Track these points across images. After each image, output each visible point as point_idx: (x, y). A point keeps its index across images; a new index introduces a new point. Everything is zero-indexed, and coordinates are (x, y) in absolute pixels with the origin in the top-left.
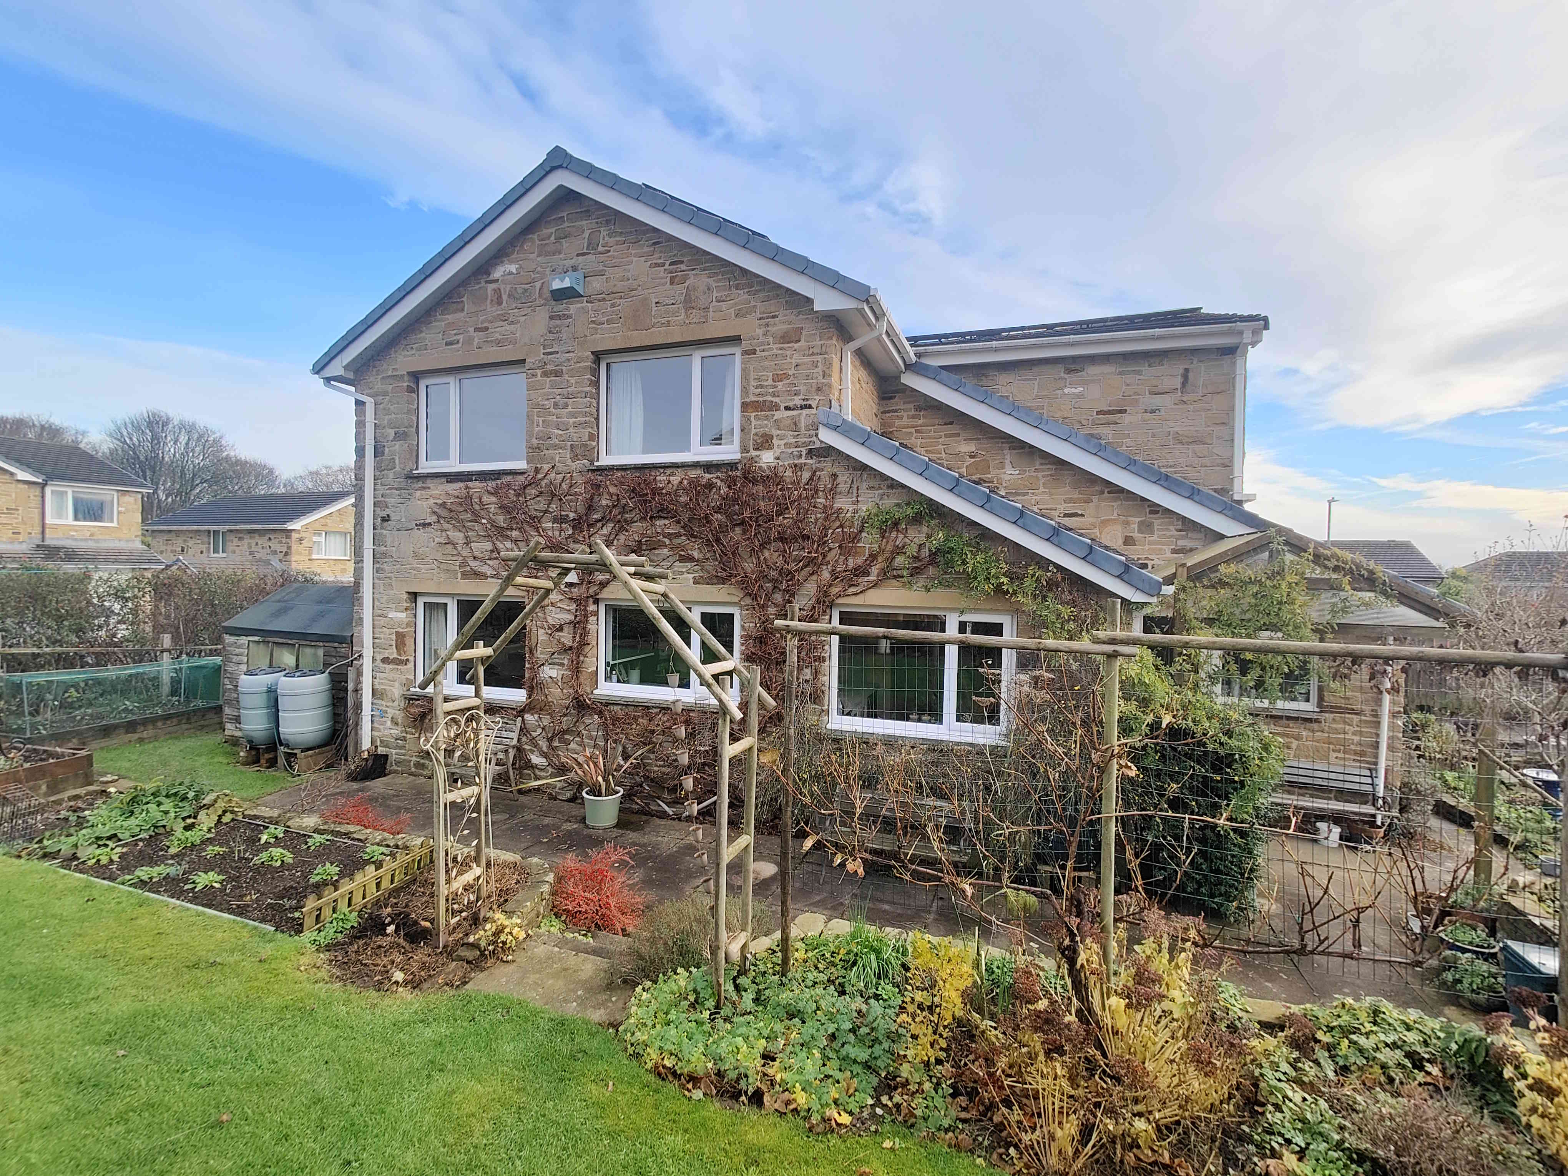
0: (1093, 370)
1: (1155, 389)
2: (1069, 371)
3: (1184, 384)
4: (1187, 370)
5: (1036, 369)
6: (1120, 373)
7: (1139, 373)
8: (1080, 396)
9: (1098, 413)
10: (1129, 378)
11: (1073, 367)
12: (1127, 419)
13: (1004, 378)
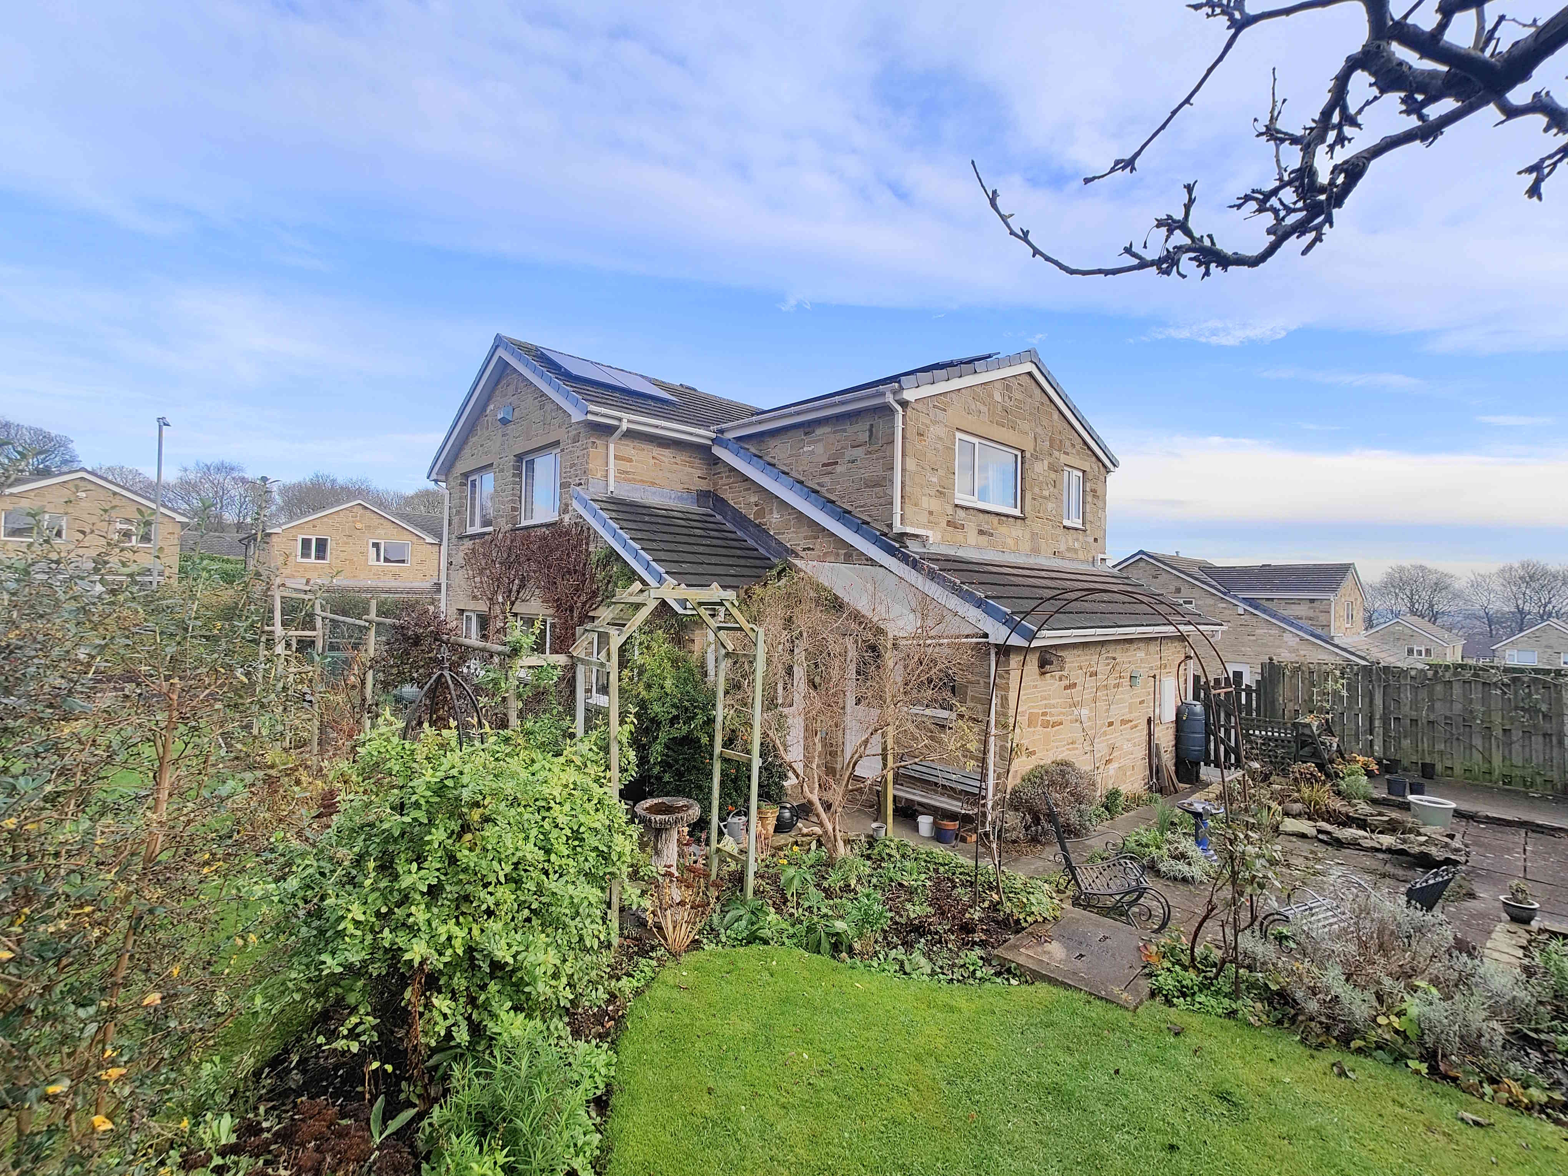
0: (819, 431)
1: (855, 444)
2: (806, 434)
3: (870, 437)
4: (872, 426)
5: (790, 434)
6: (835, 432)
7: (844, 431)
8: (812, 452)
9: (824, 465)
10: (838, 436)
11: (807, 430)
12: (839, 469)
13: (772, 443)
